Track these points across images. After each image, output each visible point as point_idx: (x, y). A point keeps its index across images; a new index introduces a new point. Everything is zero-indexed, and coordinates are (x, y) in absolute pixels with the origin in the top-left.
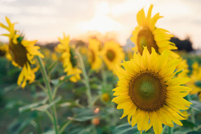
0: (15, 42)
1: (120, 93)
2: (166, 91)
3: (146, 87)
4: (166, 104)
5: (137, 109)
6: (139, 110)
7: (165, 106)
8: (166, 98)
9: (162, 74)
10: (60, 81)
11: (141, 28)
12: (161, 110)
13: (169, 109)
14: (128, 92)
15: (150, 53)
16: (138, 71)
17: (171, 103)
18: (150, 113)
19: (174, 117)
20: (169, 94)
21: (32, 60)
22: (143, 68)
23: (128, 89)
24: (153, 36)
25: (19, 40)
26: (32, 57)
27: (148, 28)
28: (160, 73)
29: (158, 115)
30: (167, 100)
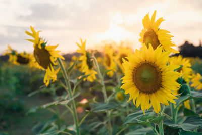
0: (40, 47)
1: (127, 81)
2: (161, 76)
3: (146, 74)
4: (161, 87)
5: (140, 93)
6: (142, 93)
7: (161, 88)
8: (161, 81)
9: (157, 63)
10: (78, 80)
11: (147, 30)
12: (158, 92)
13: (164, 91)
14: (132, 80)
15: (148, 47)
16: (139, 62)
17: (165, 85)
18: (150, 95)
19: (169, 97)
20: (164, 79)
21: (55, 62)
22: (143, 59)
23: (132, 77)
24: (156, 36)
25: (43, 45)
26: (56, 59)
27: (152, 30)
28: (156, 63)
29: (156, 96)
30: (162, 83)
